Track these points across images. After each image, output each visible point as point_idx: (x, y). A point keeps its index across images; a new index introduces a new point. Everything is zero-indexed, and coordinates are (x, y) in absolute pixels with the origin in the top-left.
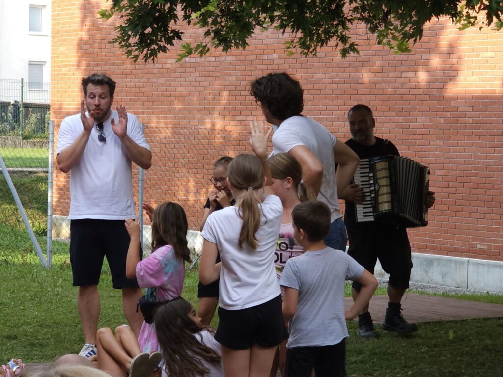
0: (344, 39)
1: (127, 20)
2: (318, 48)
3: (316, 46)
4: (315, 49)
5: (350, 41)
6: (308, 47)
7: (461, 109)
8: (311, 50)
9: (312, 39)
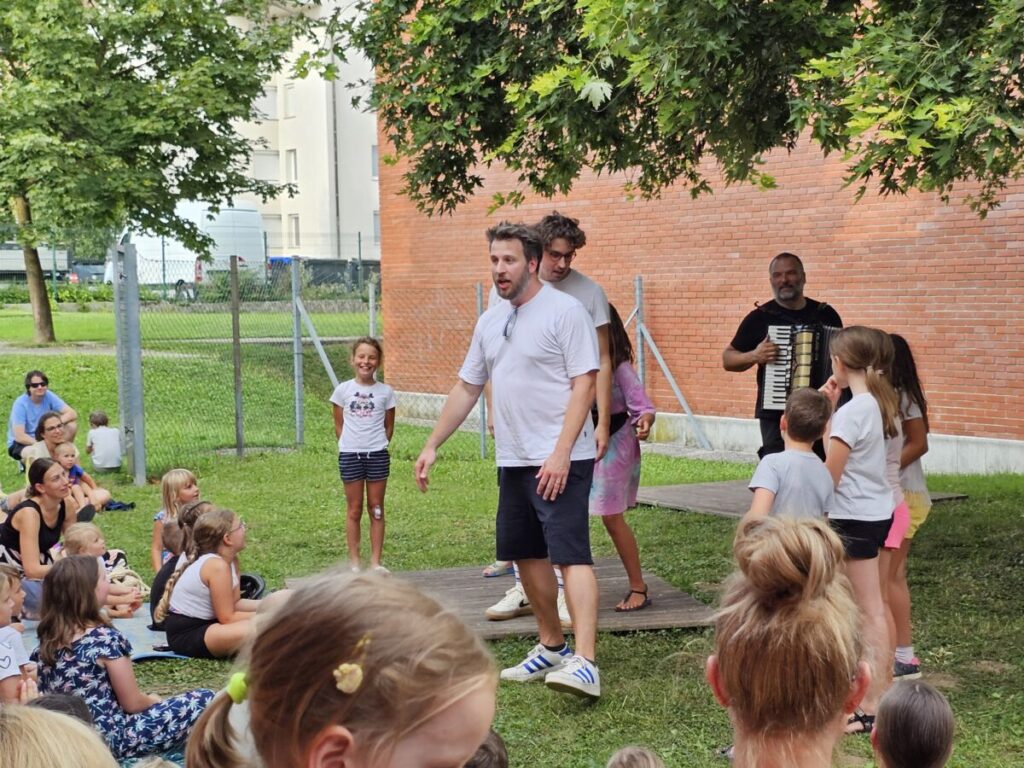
0: (693, 176)
1: (416, 166)
2: (663, 189)
3: (660, 186)
4: (658, 190)
5: (701, 179)
6: (650, 188)
7: (856, 251)
8: (654, 191)
9: (654, 179)
